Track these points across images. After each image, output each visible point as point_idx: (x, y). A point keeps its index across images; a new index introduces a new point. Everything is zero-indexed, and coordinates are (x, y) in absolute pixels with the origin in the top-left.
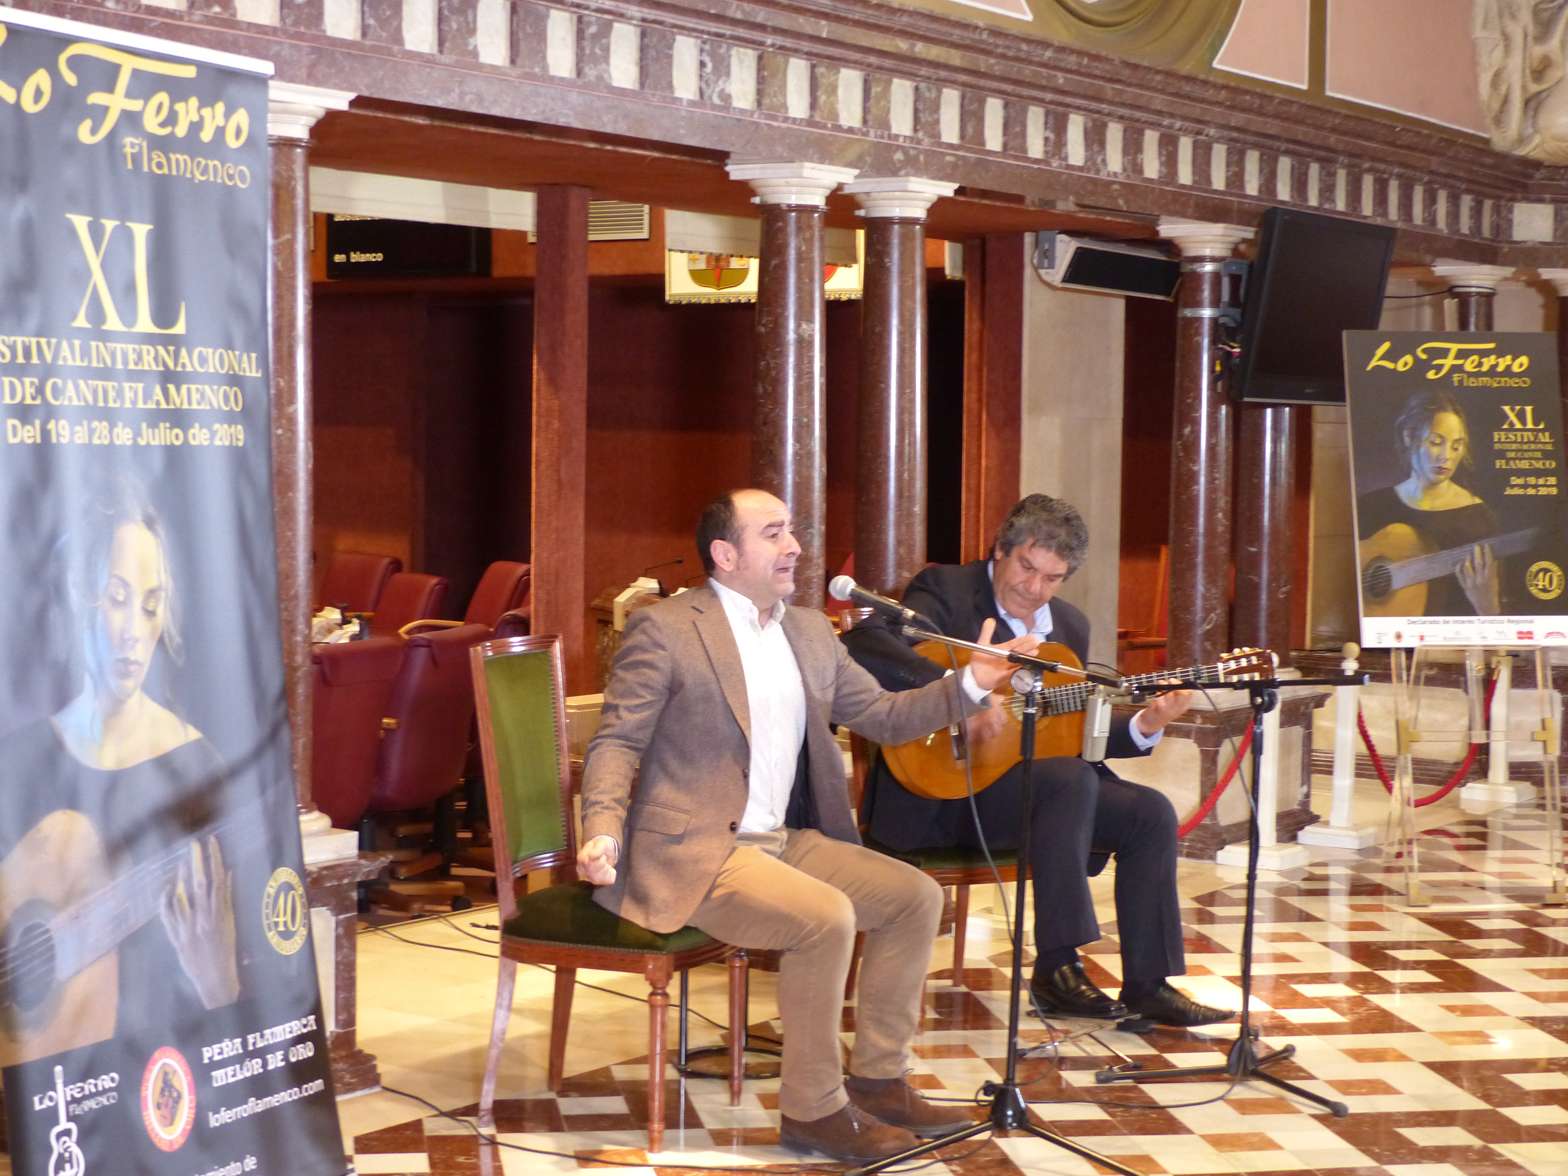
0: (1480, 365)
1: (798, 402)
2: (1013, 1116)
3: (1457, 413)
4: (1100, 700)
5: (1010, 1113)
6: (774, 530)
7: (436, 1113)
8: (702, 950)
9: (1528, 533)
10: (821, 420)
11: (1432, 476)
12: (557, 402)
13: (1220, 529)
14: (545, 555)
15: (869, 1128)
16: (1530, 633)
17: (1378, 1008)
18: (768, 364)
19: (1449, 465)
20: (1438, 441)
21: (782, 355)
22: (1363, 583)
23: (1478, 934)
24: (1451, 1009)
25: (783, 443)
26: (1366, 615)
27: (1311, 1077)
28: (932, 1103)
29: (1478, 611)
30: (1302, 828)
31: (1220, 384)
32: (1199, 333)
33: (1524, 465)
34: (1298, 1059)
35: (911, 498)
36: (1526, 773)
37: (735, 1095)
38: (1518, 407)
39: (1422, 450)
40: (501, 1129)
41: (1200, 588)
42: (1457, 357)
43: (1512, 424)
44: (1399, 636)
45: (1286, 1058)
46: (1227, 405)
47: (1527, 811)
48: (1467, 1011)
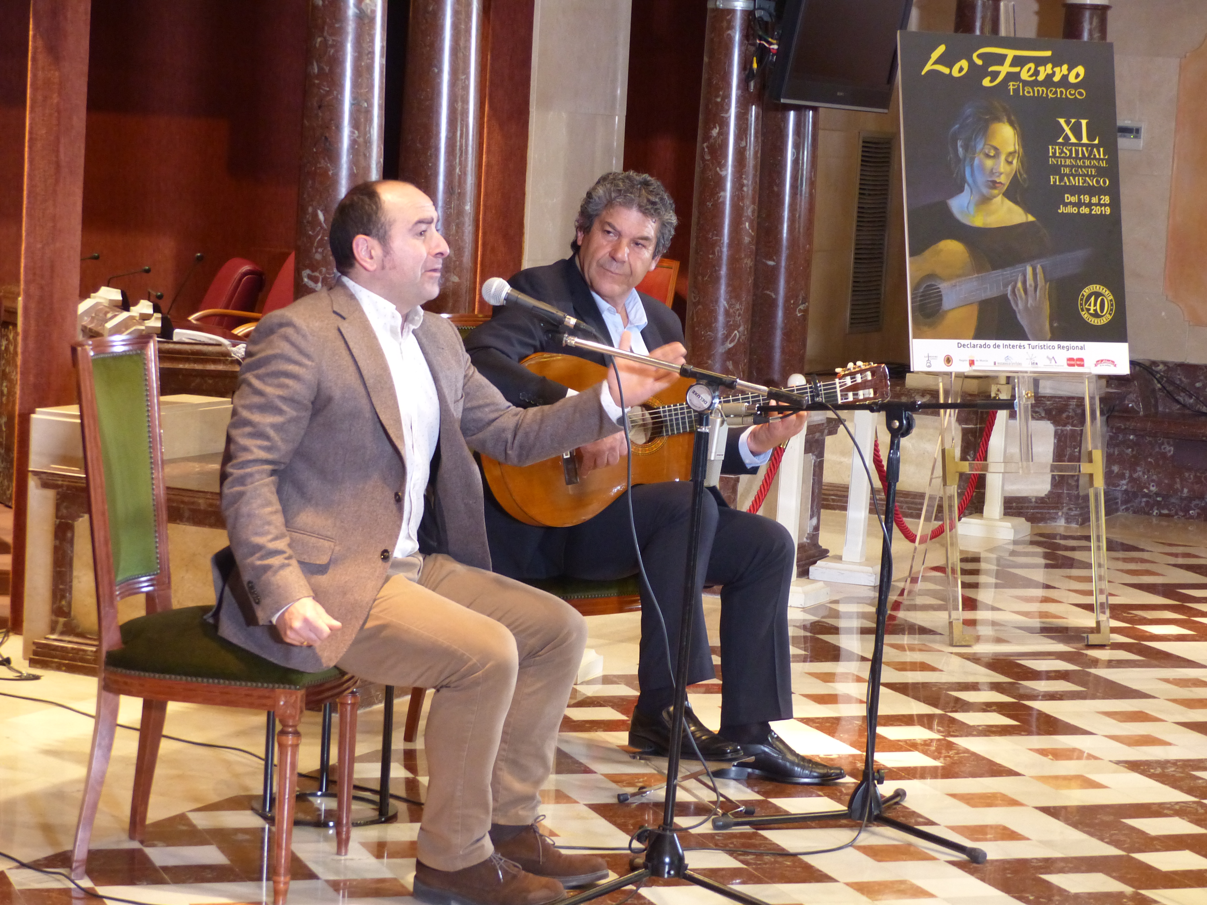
0: (1036, 73)
1: (355, 85)
2: (671, 864)
3: (1012, 124)
4: (719, 421)
5: (667, 860)
6: (423, 227)
7: (17, 864)
8: (328, 686)
9: (1081, 254)
10: (380, 106)
11: (985, 191)
12: (57, 74)
13: (747, 240)
14: (39, 246)
15: (514, 877)
16: (1082, 360)
17: (967, 751)
18: (325, 40)
19: (1003, 179)
20: (992, 153)
21: (339, 32)
22: (912, 303)
23: (1036, 675)
24: (1043, 752)
25: (339, 128)
26: (915, 337)
27: (932, 823)
28: (564, 852)
29: (1029, 336)
30: (814, 563)
31: (752, 84)
32: (730, 27)
33: (1078, 182)
34: (909, 803)
35: (461, 196)
36: (1017, 508)
37: (342, 843)
38: (1073, 121)
39: (976, 162)
40: (97, 881)
41: (723, 303)
42: (1012, 65)
43: (1067, 138)
44: (948, 360)
45: (897, 803)
46: (758, 106)
47: (1020, 548)
48: (1057, 754)
